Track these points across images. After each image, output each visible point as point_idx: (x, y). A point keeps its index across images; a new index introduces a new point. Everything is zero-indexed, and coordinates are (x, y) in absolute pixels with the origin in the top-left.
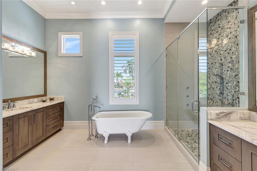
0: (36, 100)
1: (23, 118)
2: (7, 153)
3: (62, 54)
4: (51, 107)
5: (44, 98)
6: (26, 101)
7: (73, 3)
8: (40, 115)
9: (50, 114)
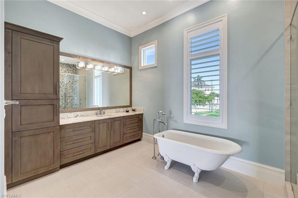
0: (122, 109)
1: (103, 124)
2: (91, 148)
3: (142, 67)
4: (128, 118)
5: (129, 109)
6: (114, 110)
7: (144, 13)
8: (117, 123)
9: (127, 124)
